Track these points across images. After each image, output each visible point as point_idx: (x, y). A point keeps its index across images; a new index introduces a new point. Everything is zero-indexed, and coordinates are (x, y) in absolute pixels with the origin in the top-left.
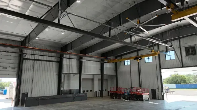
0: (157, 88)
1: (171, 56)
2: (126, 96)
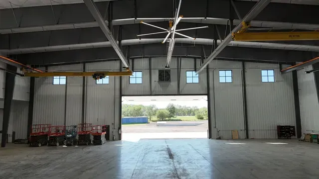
0: (113, 124)
1: (137, 78)
2: (69, 138)
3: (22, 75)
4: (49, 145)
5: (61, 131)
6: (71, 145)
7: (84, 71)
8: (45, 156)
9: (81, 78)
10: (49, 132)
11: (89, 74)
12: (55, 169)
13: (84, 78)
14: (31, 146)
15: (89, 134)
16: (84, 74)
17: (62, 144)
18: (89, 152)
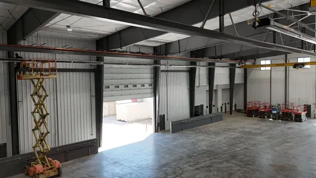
0: (314, 104)
2: (274, 114)
3: (240, 67)
4: (260, 117)
5: (268, 107)
6: (276, 119)
7: (286, 62)
8: (258, 127)
9: (284, 68)
10: (260, 107)
11: (290, 64)
12: (266, 138)
13: (286, 67)
14: (248, 116)
15: (291, 113)
16: (286, 65)
17: (269, 117)
18: (290, 128)
